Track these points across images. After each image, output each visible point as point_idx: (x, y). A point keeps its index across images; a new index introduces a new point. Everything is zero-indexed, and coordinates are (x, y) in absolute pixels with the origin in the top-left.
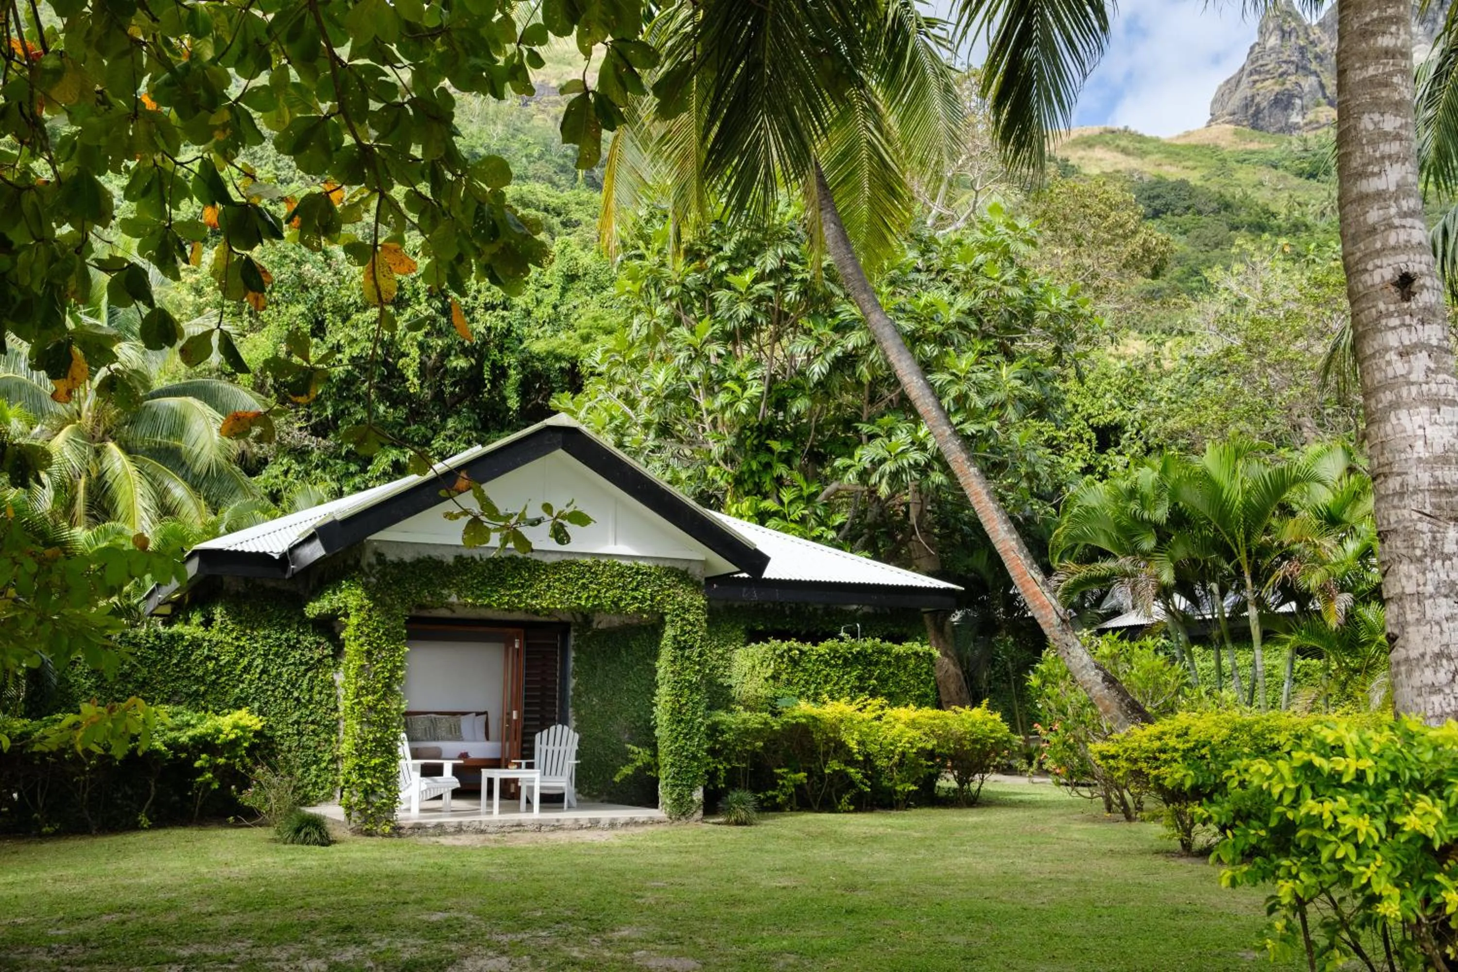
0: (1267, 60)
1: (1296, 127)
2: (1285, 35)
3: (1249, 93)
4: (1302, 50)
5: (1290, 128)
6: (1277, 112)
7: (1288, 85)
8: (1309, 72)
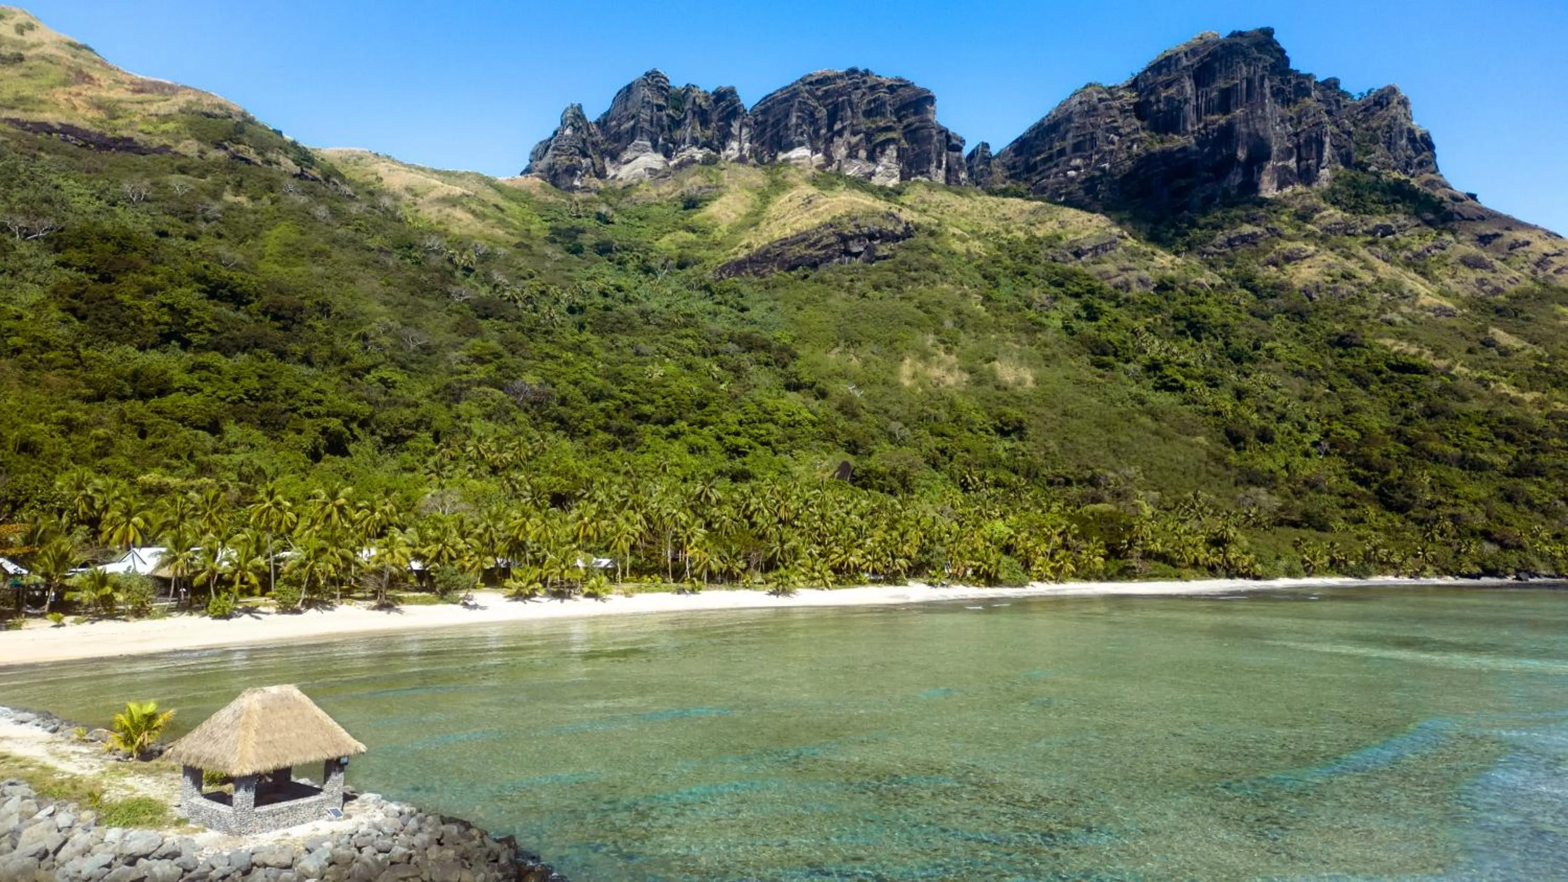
0: (563, 142)
1: (576, 188)
2: (576, 129)
3: (552, 161)
4: (584, 141)
5: (572, 189)
6: (566, 177)
7: (574, 162)
8: (585, 156)
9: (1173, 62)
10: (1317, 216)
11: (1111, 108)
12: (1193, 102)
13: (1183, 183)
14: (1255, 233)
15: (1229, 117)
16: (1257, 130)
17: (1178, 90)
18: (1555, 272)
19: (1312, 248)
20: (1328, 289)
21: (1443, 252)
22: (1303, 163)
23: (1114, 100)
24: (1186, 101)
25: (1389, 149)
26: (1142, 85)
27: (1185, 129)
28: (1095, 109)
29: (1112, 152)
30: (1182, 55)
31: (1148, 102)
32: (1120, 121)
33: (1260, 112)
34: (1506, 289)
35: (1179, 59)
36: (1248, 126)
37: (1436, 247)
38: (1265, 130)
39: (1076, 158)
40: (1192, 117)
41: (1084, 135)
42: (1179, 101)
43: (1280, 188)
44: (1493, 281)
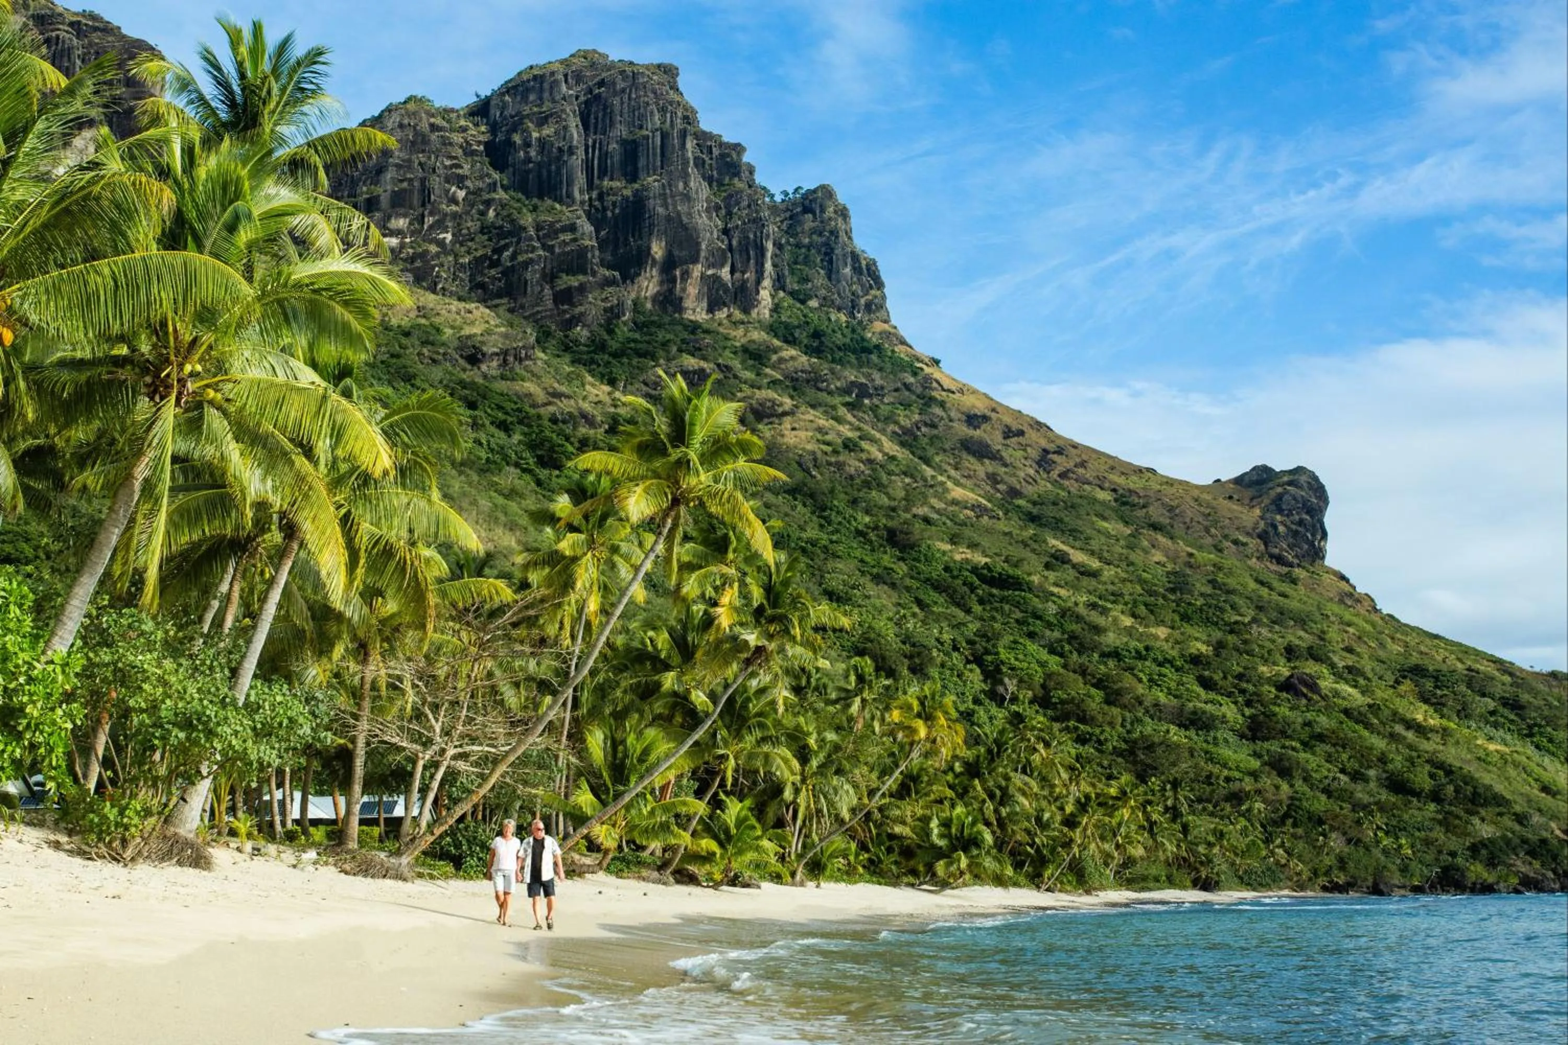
9: (546, 86)
10: (774, 358)
11: (451, 144)
12: (581, 152)
13: (574, 281)
14: (702, 370)
15: (636, 186)
16: (679, 214)
17: (556, 133)
18: (1060, 476)
19: (788, 403)
20: (829, 464)
21: (935, 432)
22: (737, 275)
23: (452, 130)
24: (571, 151)
25: (830, 279)
26: (495, 113)
27: (570, 195)
28: (425, 140)
29: (455, 216)
30: (560, 77)
31: (509, 143)
32: (467, 167)
33: (681, 185)
34: (1024, 491)
35: (555, 83)
36: (665, 206)
37: (926, 424)
38: (690, 215)
39: (398, 216)
40: (580, 179)
41: (411, 180)
42: (560, 150)
43: (710, 310)
44: (1006, 478)
